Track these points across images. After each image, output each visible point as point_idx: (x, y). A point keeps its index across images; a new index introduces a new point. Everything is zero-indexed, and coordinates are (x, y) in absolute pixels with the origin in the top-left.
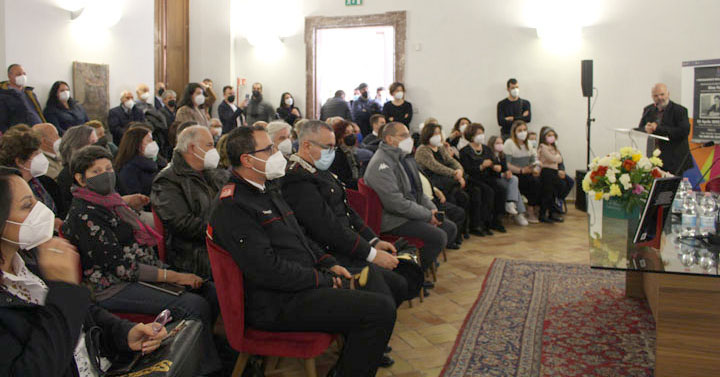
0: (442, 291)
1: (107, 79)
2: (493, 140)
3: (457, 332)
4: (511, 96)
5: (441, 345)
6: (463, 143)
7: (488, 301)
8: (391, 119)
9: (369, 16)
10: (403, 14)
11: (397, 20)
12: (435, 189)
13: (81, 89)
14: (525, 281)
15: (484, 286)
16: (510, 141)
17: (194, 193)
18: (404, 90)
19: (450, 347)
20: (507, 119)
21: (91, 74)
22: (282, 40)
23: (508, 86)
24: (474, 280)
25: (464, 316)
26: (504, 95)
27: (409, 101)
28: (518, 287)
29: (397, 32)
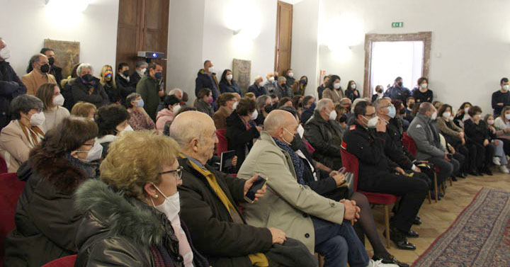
0: (448, 199)
1: (250, 69)
2: (487, 117)
3: (456, 217)
4: (503, 89)
5: (447, 220)
6: (467, 117)
7: (476, 206)
8: (419, 101)
9: (407, 35)
10: (429, 34)
11: (426, 37)
12: (449, 145)
13: (237, 74)
14: (501, 200)
15: (474, 199)
16: (499, 119)
17: (326, 131)
18: (427, 82)
19: (452, 222)
20: (499, 104)
21: (241, 65)
22: (350, 48)
23: (502, 82)
24: (468, 196)
25: (461, 211)
26: (498, 88)
27: (431, 89)
28: (496, 202)
29: (425, 45)
